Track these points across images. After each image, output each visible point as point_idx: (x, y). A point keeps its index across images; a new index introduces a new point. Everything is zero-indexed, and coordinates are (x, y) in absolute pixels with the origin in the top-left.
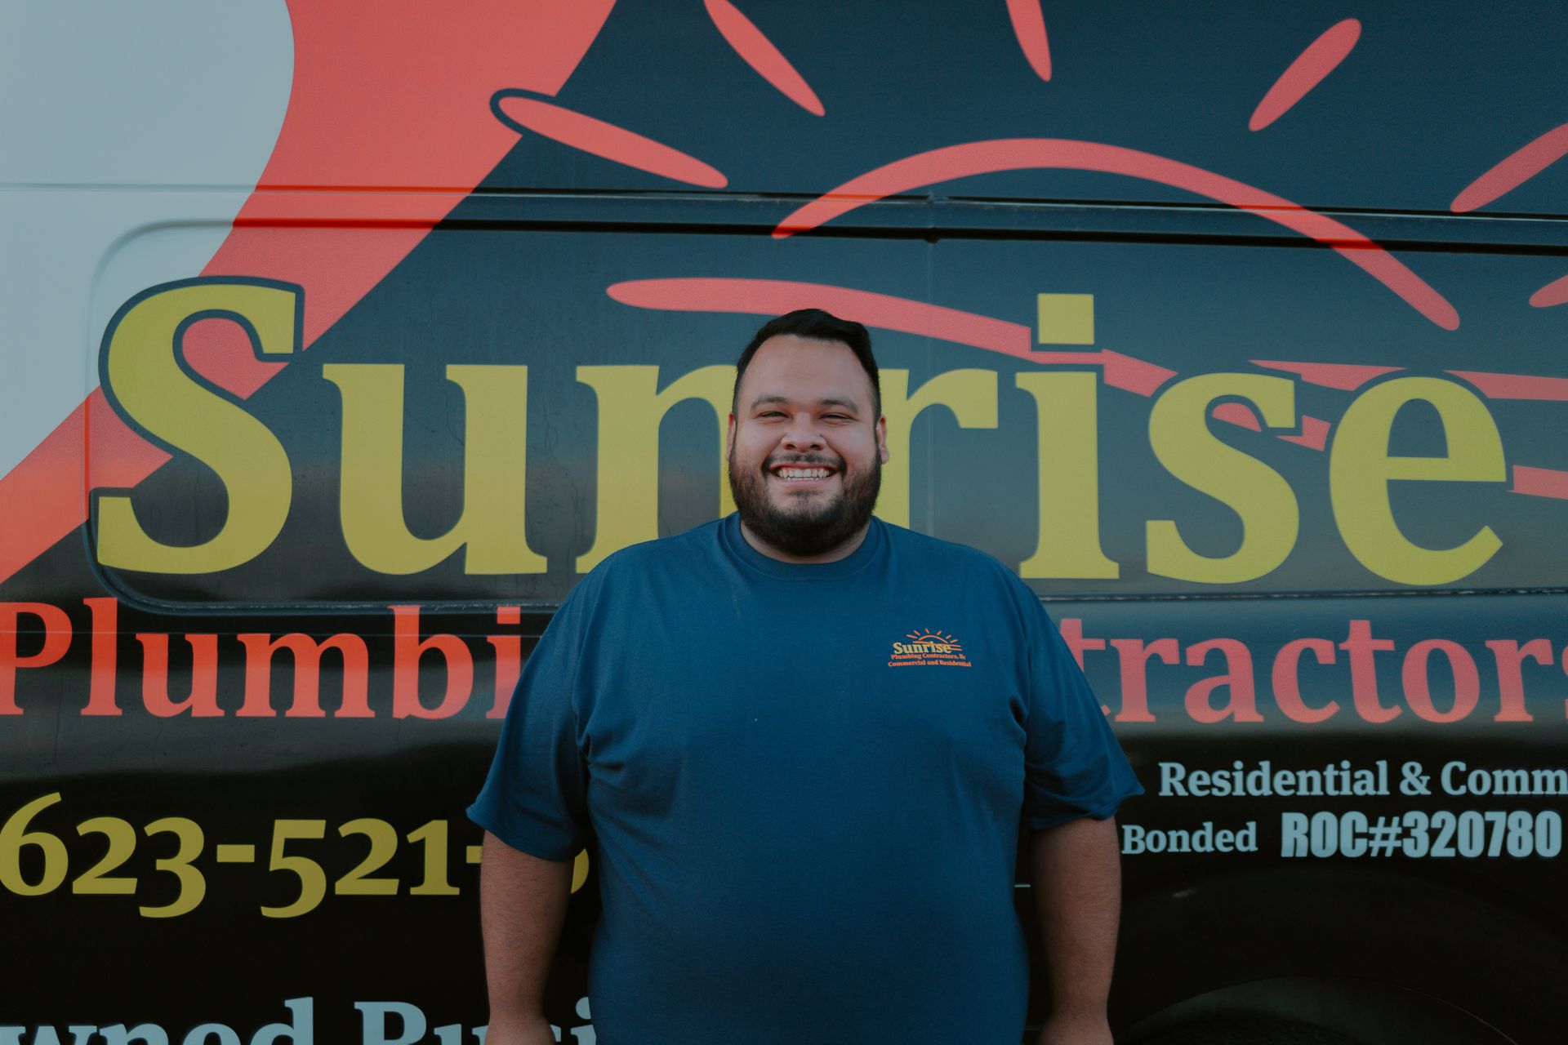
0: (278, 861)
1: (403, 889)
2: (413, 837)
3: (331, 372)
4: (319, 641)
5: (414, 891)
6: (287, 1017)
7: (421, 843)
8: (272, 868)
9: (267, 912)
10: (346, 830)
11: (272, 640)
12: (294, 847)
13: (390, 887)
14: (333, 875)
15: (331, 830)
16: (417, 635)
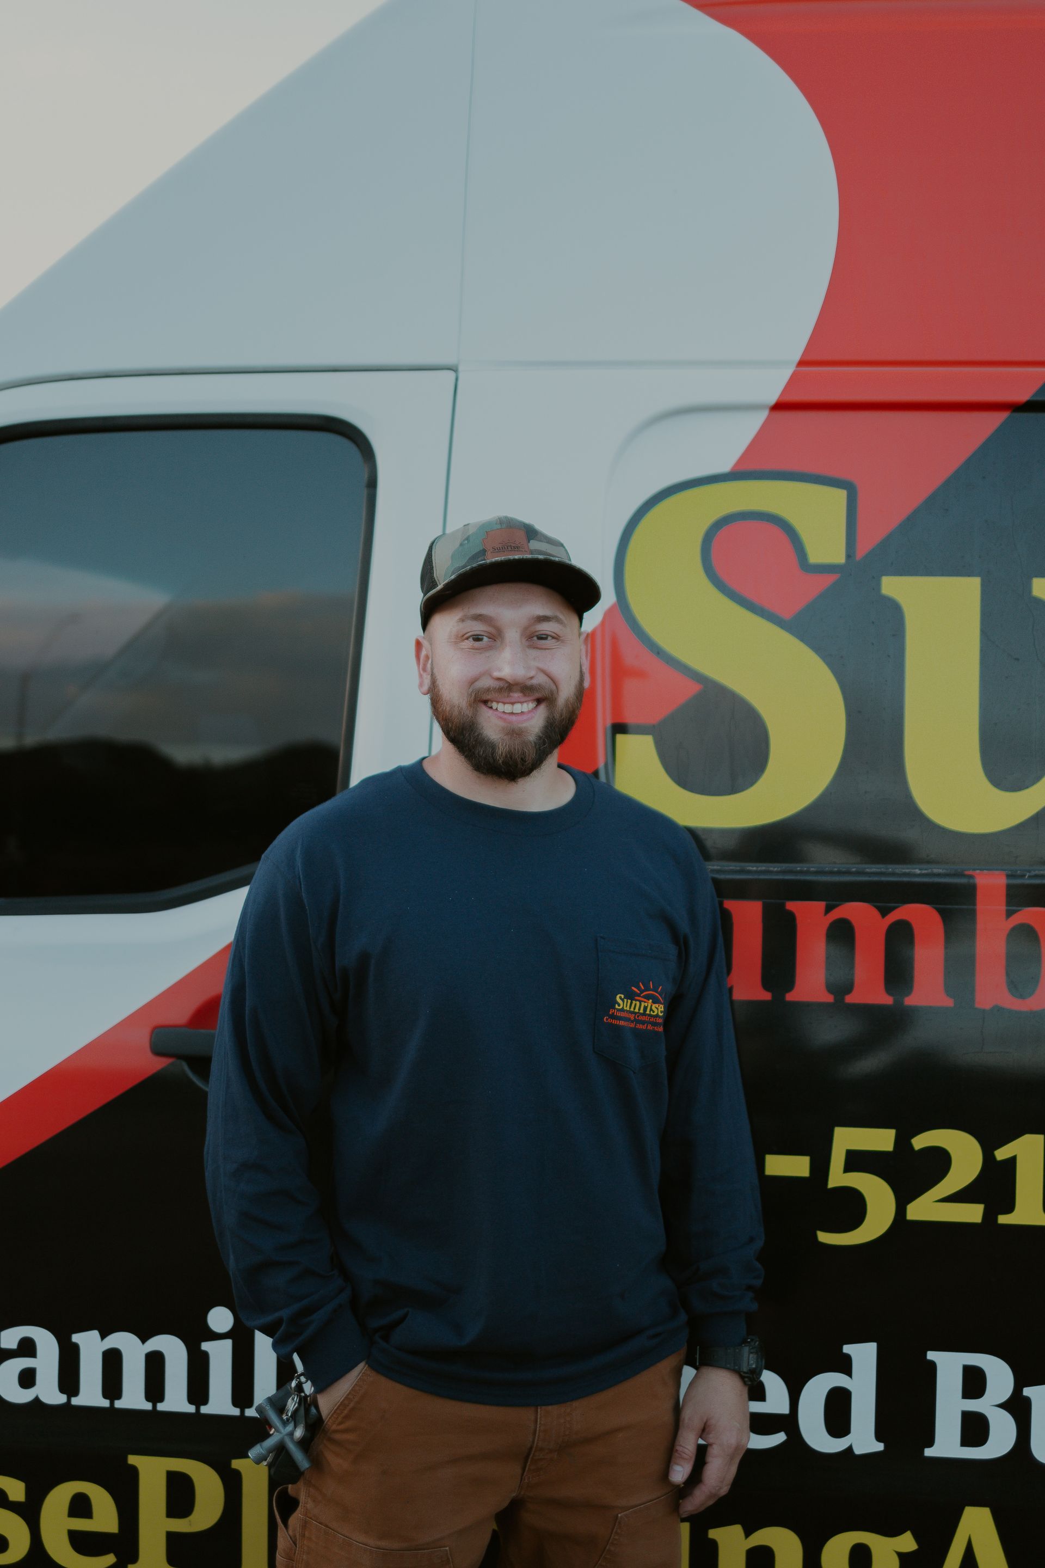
0: (837, 1177)
1: (990, 1216)
2: (1002, 1154)
3: (892, 586)
4: (884, 912)
5: (1003, 1219)
6: (845, 1366)
7: (1012, 1161)
8: (831, 1184)
9: (825, 1237)
10: (920, 1142)
11: (829, 909)
12: (856, 1161)
13: (973, 1213)
14: (904, 1198)
15: (903, 1141)
16: (1004, 908)
